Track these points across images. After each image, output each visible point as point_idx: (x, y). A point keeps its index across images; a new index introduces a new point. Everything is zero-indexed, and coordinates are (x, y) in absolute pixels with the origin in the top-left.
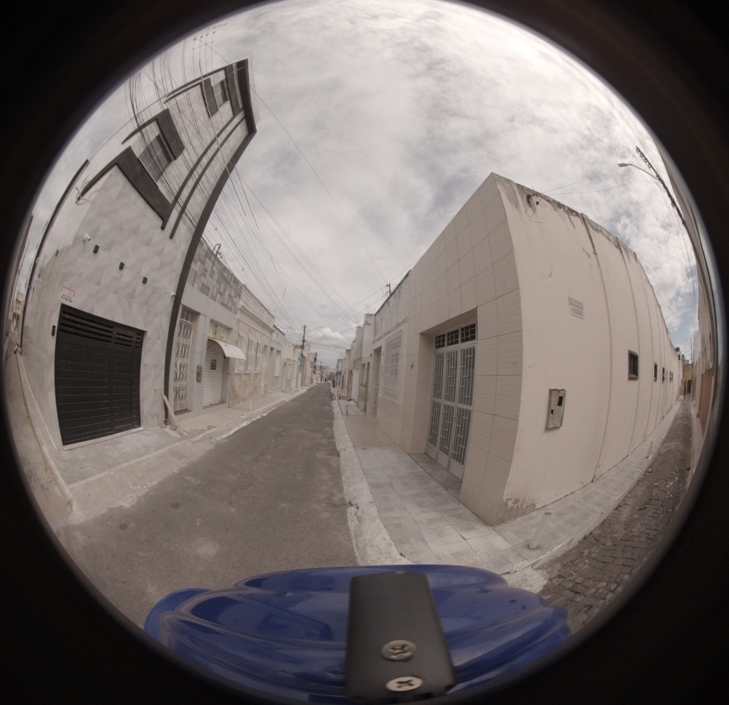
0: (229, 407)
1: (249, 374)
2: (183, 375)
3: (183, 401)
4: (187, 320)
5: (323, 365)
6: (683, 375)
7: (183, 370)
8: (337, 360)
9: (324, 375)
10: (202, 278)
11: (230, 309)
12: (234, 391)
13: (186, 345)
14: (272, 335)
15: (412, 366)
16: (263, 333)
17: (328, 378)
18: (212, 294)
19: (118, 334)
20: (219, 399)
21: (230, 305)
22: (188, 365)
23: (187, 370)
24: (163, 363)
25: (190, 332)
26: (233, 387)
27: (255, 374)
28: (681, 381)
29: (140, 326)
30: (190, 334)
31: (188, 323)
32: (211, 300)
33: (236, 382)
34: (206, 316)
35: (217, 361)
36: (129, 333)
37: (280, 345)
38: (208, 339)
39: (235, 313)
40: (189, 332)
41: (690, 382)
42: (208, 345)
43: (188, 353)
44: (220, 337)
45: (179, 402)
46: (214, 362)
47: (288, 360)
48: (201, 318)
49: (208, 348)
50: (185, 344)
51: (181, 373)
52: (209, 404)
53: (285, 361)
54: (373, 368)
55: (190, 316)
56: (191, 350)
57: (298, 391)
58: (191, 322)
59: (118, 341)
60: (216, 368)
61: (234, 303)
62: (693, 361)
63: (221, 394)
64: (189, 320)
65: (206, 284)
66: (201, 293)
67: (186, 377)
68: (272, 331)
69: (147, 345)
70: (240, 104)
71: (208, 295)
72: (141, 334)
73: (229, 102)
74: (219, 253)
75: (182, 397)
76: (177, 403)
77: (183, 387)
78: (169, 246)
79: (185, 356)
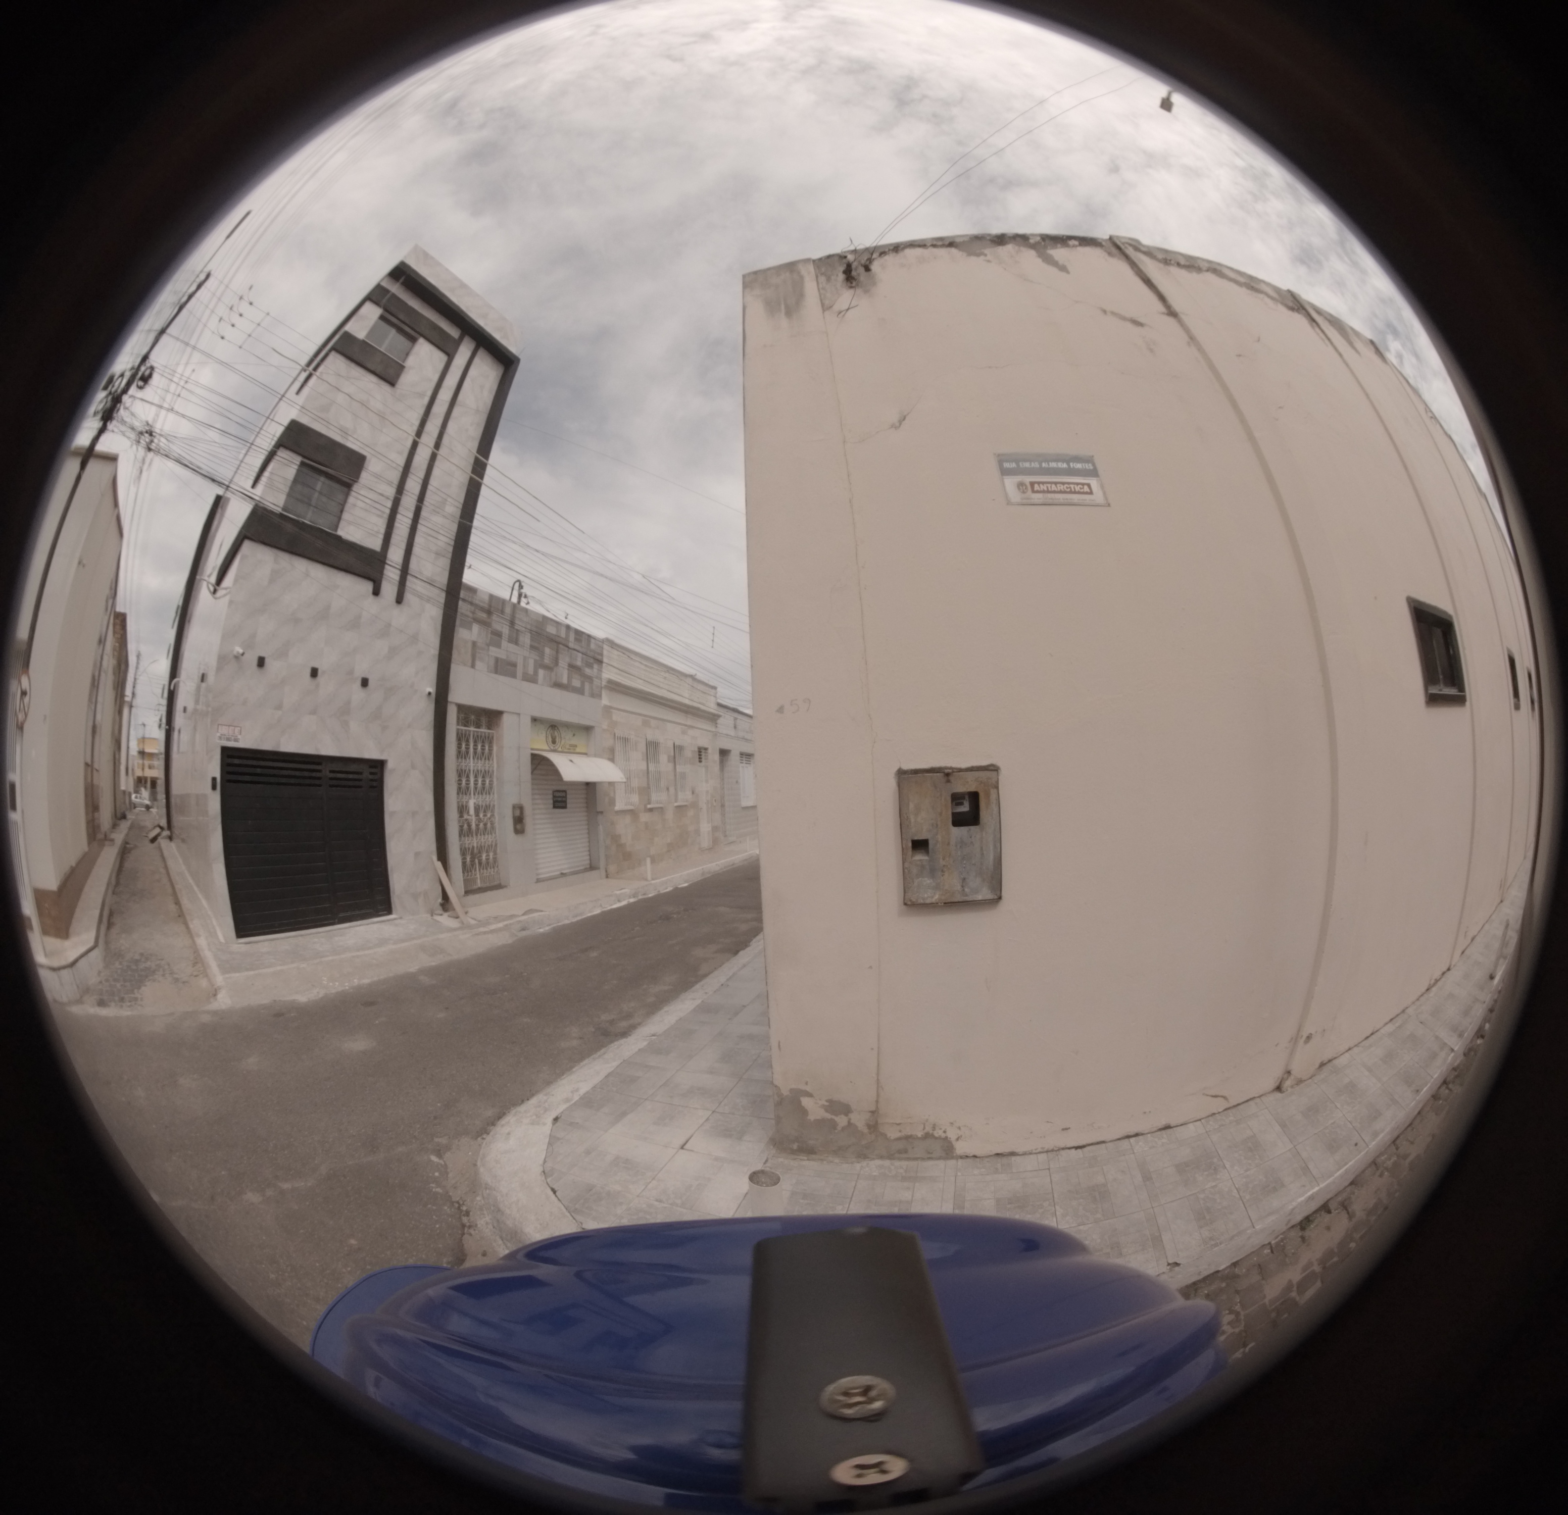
0: (607, 877)
1: (660, 808)
2: (485, 825)
3: (489, 870)
4: (473, 726)
7: (485, 816)
10: (493, 649)
11: (578, 691)
14: (717, 723)
18: (525, 673)
19: (331, 772)
20: (582, 864)
21: (576, 684)
22: (494, 806)
23: (493, 815)
24: (429, 807)
25: (491, 747)
26: (615, 837)
27: (678, 807)
29: (372, 755)
30: (491, 750)
31: (481, 732)
32: (526, 684)
33: (622, 826)
34: (517, 714)
35: (568, 792)
36: (355, 768)
37: (747, 740)
38: (533, 753)
39: (595, 695)
40: (487, 748)
42: (532, 764)
43: (491, 784)
44: (568, 747)
45: (480, 872)
46: (560, 794)
48: (506, 719)
49: (533, 771)
50: (481, 771)
52: (558, 873)
56: (497, 779)
58: (489, 729)
59: (333, 782)
60: (568, 806)
61: (587, 679)
63: (588, 853)
64: (484, 727)
65: (504, 657)
66: (497, 676)
67: (493, 828)
69: (390, 782)
70: (453, 332)
71: (514, 676)
72: (378, 766)
73: (421, 341)
74: (523, 595)
75: (488, 863)
76: (475, 875)
77: (488, 846)
78: (399, 617)
79: (484, 790)
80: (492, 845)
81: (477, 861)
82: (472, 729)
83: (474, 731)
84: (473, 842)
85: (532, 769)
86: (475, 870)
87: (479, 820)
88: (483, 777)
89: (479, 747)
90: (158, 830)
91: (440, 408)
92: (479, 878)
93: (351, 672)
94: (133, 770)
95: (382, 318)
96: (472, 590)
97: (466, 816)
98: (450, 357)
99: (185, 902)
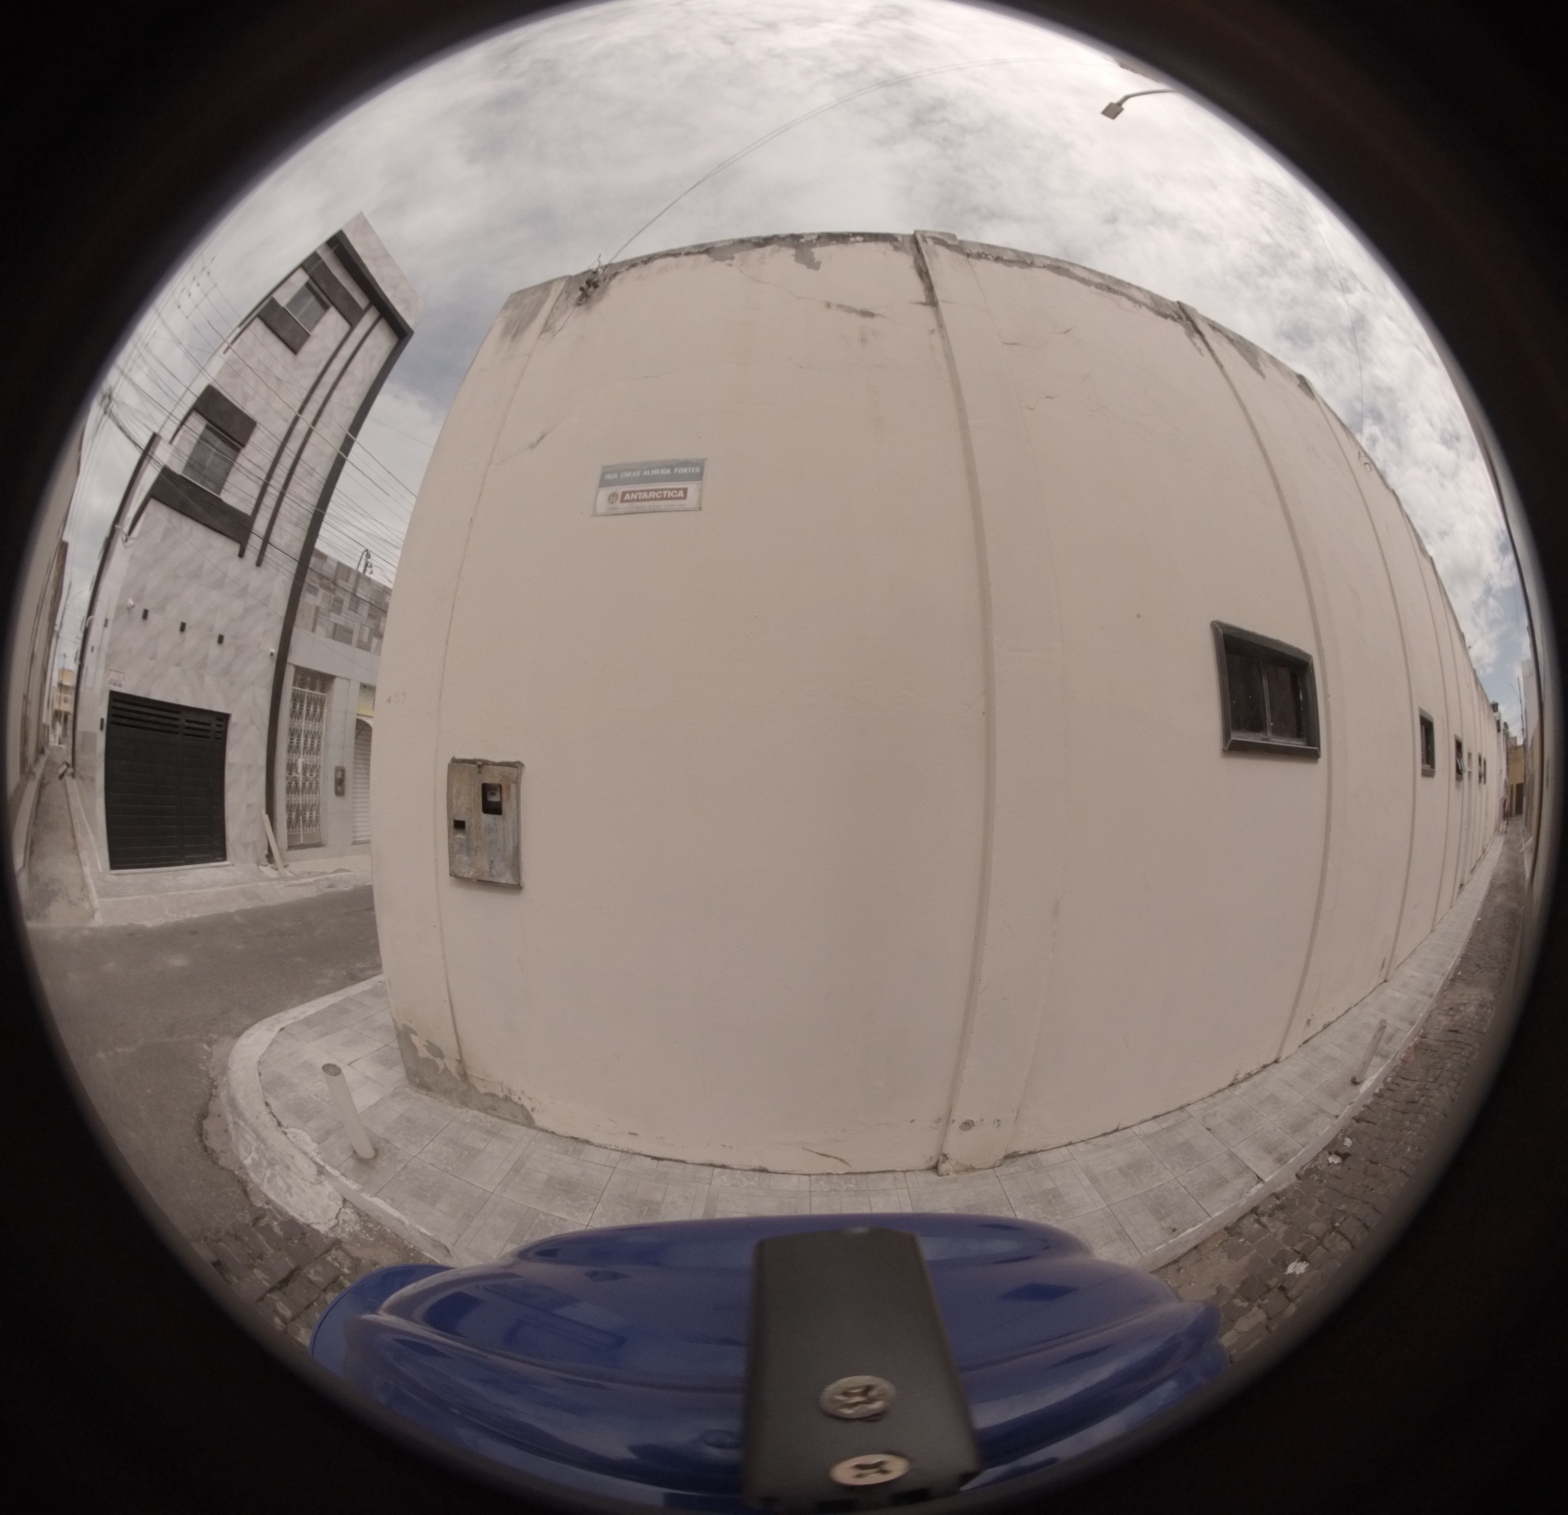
2: (311, 784)
3: (311, 827)
4: (313, 689)
7: (311, 775)
10: (333, 615)
13: (316, 732)
18: (360, 641)
19: (187, 721)
22: (319, 766)
23: (318, 776)
24: (262, 762)
25: (322, 709)
29: (220, 709)
30: (320, 712)
31: (315, 694)
32: (360, 651)
34: (349, 680)
36: (204, 719)
38: (357, 720)
40: (318, 710)
42: (356, 729)
43: (318, 745)
45: (303, 829)
48: (338, 684)
49: (358, 736)
50: (311, 732)
58: (322, 692)
59: (189, 731)
64: (318, 690)
65: (342, 623)
66: (333, 642)
67: (317, 788)
69: (233, 735)
70: (361, 301)
71: (349, 642)
72: (224, 718)
73: (332, 310)
74: (369, 565)
75: (311, 821)
76: (299, 831)
77: (313, 805)
78: (256, 578)
79: (313, 750)
80: (315, 804)
81: (301, 818)
82: (307, 690)
83: (308, 693)
84: (299, 799)
85: (356, 733)
86: (299, 827)
87: (306, 779)
88: (313, 738)
89: (312, 709)
90: (65, 767)
91: (329, 379)
92: (302, 834)
93: (211, 629)
94: (53, 702)
95: (307, 285)
96: (323, 557)
97: (294, 774)
98: (352, 326)
99: (79, 836)
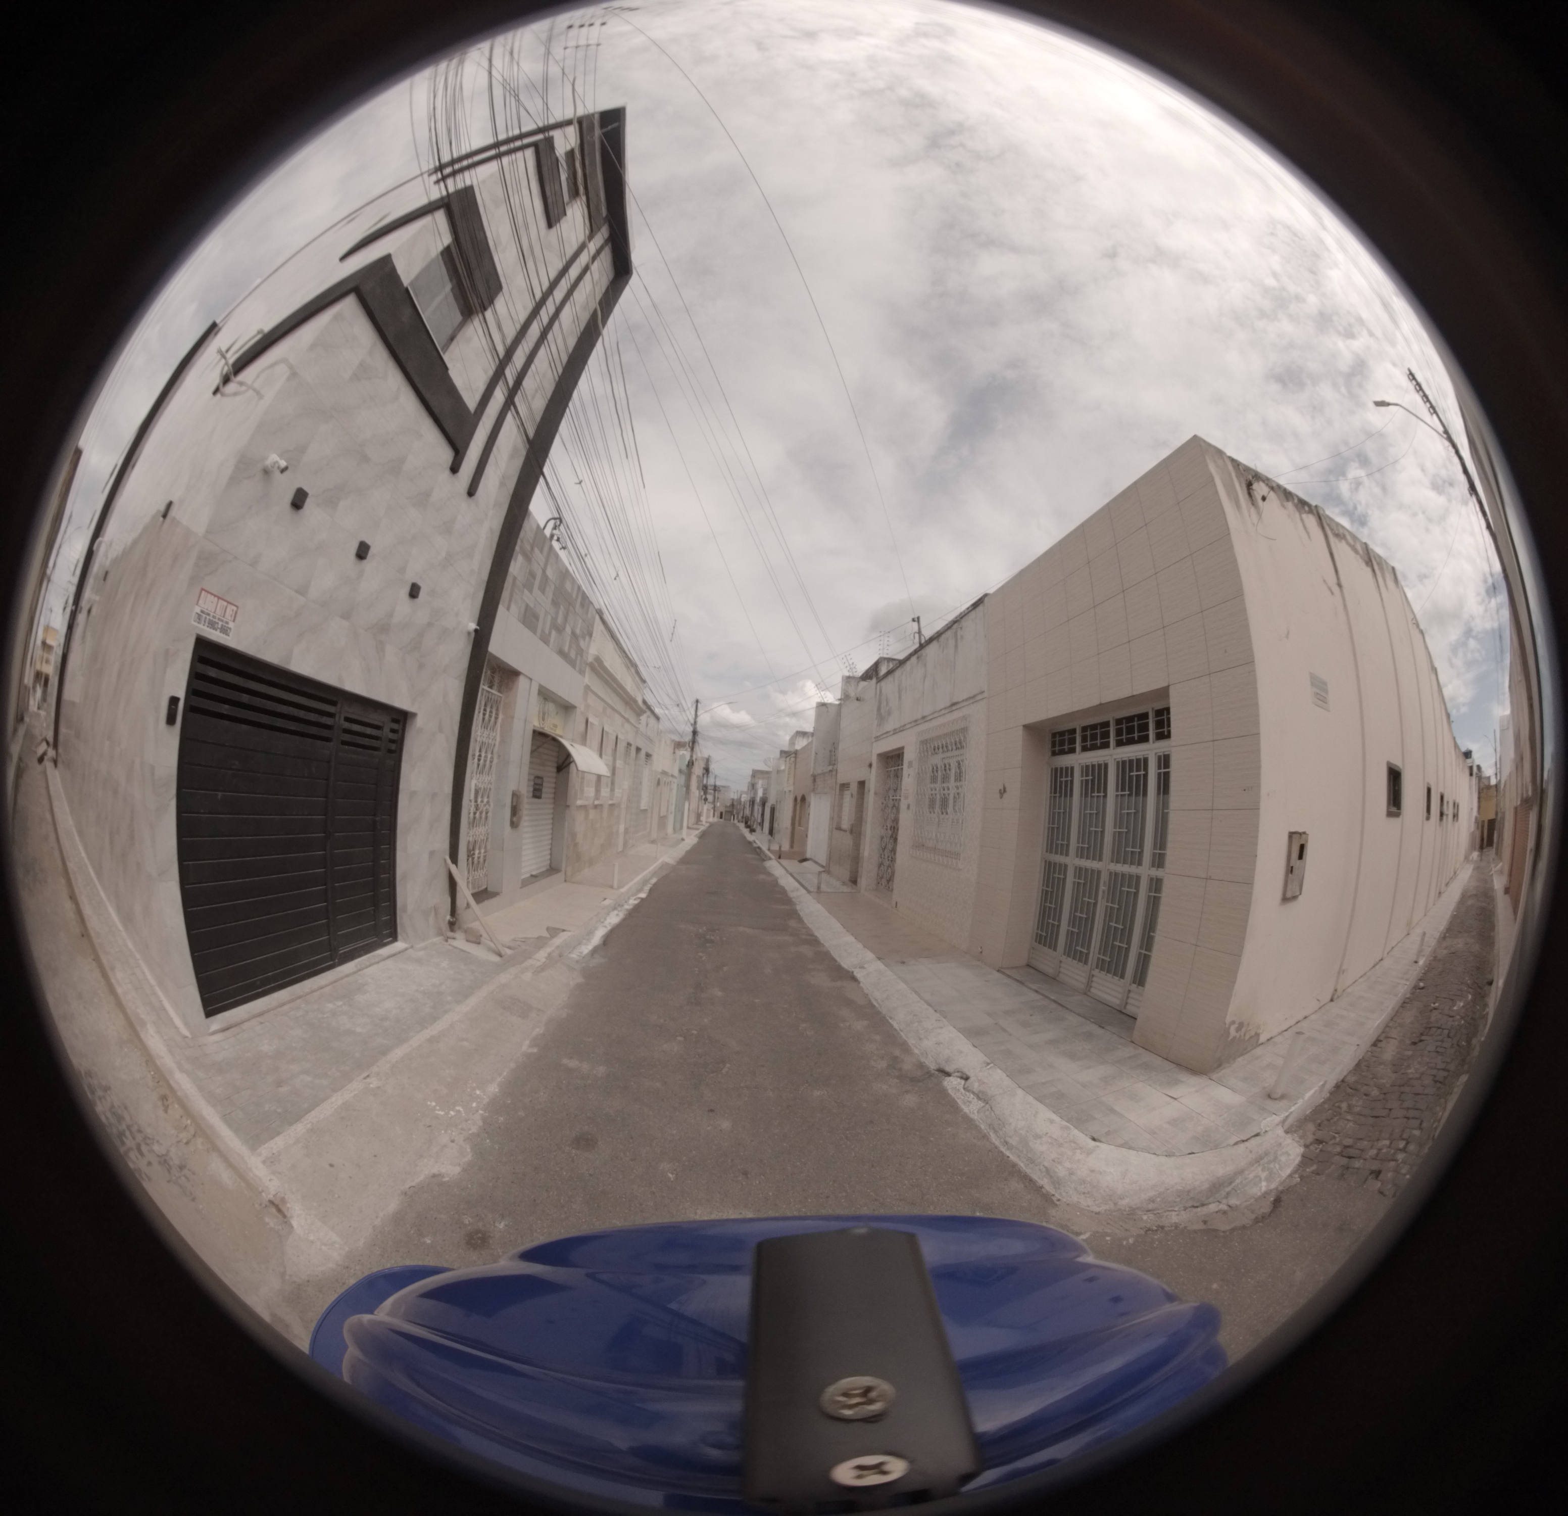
0: (565, 881)
1: (601, 805)
2: (481, 813)
3: (479, 871)
4: (491, 687)
5: (718, 783)
6: (1479, 807)
7: (482, 802)
8: (751, 773)
9: (718, 804)
10: (526, 592)
11: (572, 663)
12: (576, 845)
13: (488, 744)
14: (640, 720)
15: (1003, 792)
16: (626, 716)
17: (726, 812)
18: (543, 631)
19: (347, 719)
20: (544, 865)
21: (573, 654)
22: (490, 789)
23: (488, 802)
24: (448, 788)
25: (497, 714)
26: (574, 835)
27: (611, 805)
28: (1473, 820)
29: (401, 702)
30: (496, 718)
31: (492, 694)
32: (542, 644)
33: (579, 823)
34: (531, 679)
35: (545, 779)
36: (374, 718)
37: (651, 741)
38: (534, 731)
39: (582, 672)
40: (494, 715)
41: (1492, 823)
42: (533, 745)
43: (491, 762)
44: (551, 726)
46: (539, 781)
47: (664, 773)
48: (521, 683)
49: (532, 752)
50: (485, 744)
51: (477, 810)
52: (528, 875)
53: (659, 776)
54: (876, 793)
55: (497, 680)
56: (499, 756)
57: (683, 840)
58: (499, 691)
59: (347, 737)
60: (543, 795)
61: (581, 652)
62: (1498, 778)
63: (549, 852)
64: (496, 688)
65: (532, 605)
66: (523, 626)
67: (486, 818)
68: (639, 713)
71: (535, 631)
72: (404, 717)
78: (464, 513)
80: (484, 840)
85: (531, 747)
93: (405, 572)
